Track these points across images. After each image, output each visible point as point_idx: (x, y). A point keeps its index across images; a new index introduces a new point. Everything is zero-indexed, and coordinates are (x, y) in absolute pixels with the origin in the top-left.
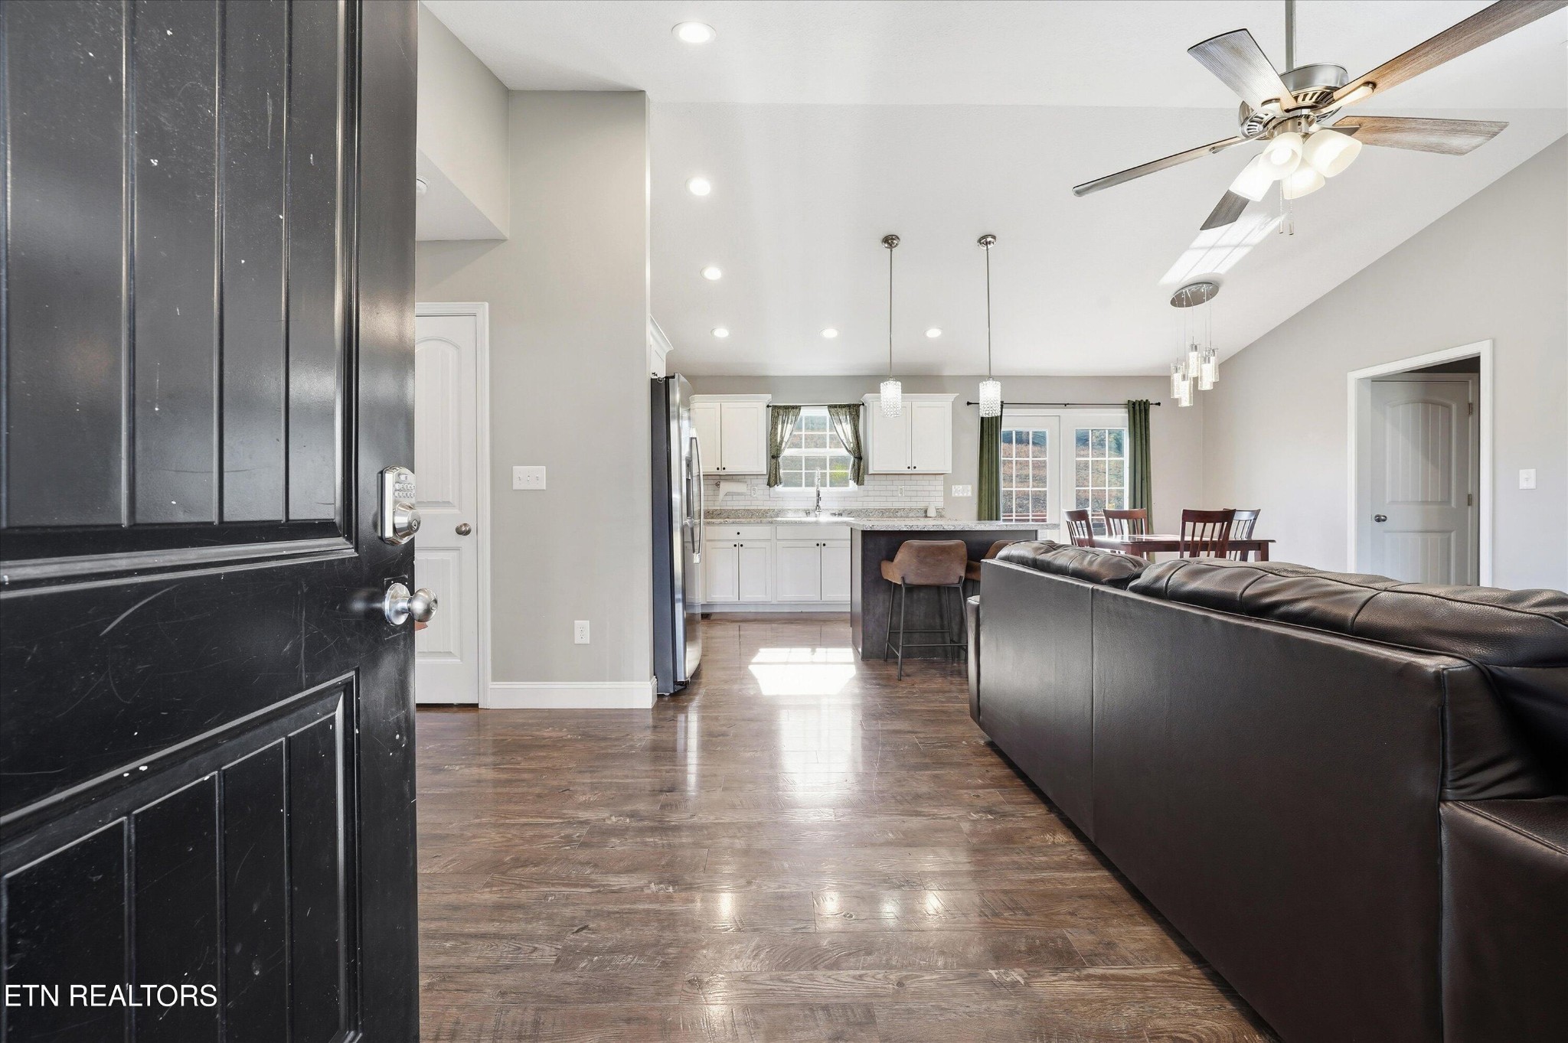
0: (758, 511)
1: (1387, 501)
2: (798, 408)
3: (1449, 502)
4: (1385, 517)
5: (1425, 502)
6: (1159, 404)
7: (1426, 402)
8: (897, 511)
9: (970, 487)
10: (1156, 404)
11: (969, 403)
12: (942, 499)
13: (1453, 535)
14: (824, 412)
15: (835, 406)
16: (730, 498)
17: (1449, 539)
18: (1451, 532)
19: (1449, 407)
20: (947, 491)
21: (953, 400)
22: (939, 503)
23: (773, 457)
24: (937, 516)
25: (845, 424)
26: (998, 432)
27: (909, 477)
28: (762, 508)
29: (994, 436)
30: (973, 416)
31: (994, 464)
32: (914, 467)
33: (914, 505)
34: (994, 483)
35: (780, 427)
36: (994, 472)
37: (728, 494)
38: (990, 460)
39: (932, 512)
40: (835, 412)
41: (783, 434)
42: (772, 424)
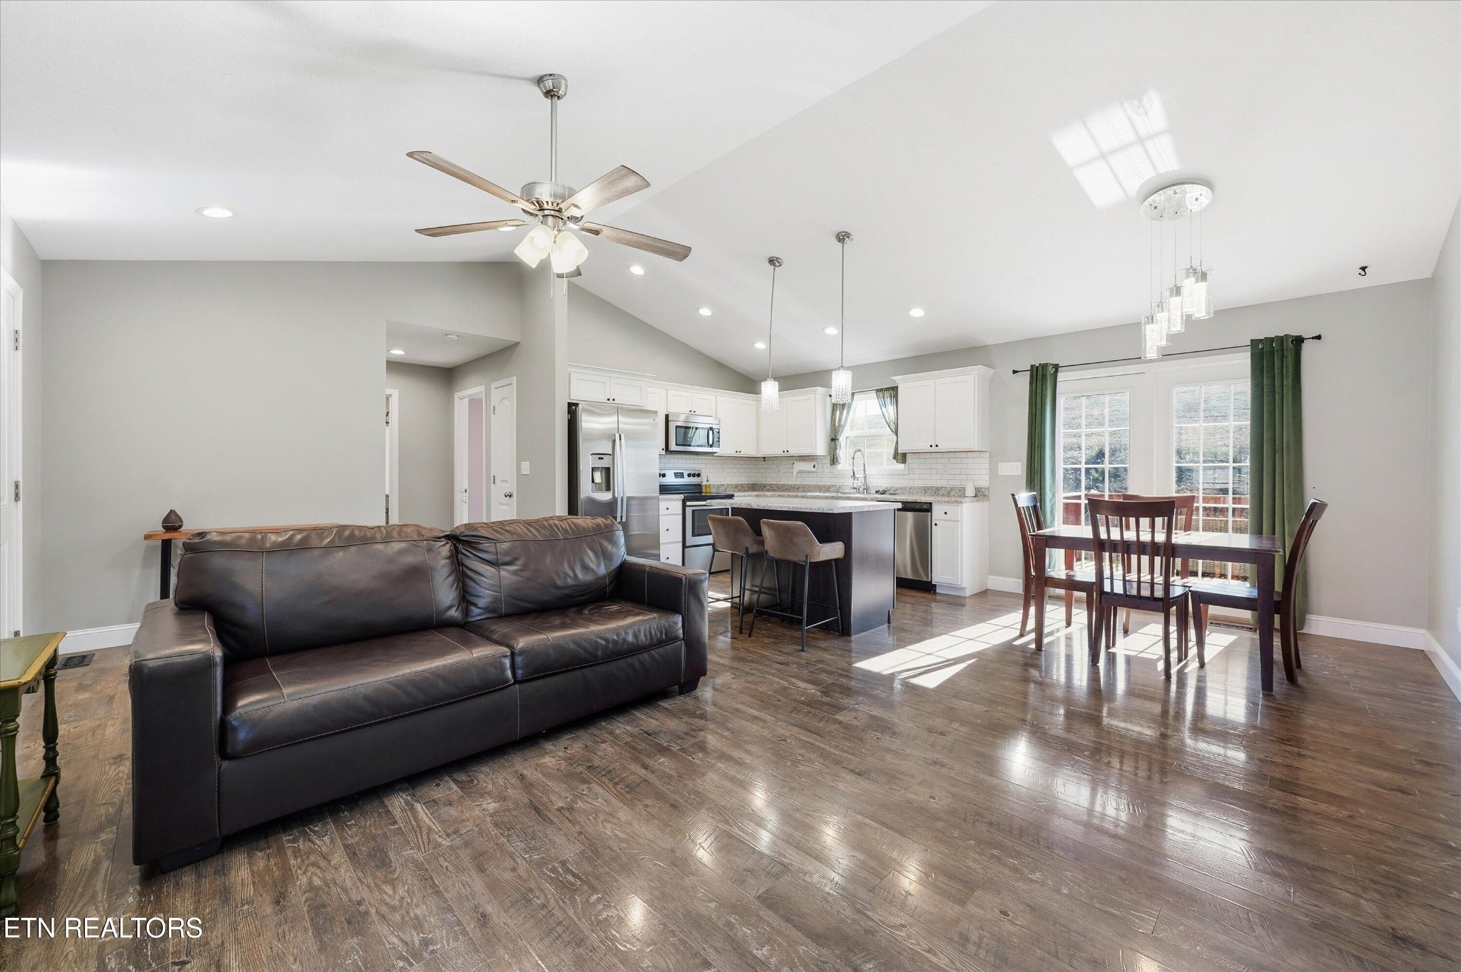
0: (825, 487)
6: (1317, 338)
8: (938, 489)
9: (1019, 464)
10: (1313, 339)
11: (1014, 372)
12: (987, 477)
14: (873, 396)
15: (883, 391)
16: (802, 475)
20: (993, 470)
21: (977, 372)
22: (984, 482)
23: (832, 440)
24: (976, 496)
25: (890, 406)
26: (1045, 401)
27: (953, 455)
28: (828, 484)
29: (1039, 406)
30: (1022, 386)
31: (1038, 438)
32: (937, 446)
33: (956, 483)
34: (1038, 460)
35: (838, 413)
36: (1038, 447)
37: (799, 472)
38: (1033, 433)
39: (970, 492)
40: (881, 396)
41: (840, 420)
42: (833, 411)
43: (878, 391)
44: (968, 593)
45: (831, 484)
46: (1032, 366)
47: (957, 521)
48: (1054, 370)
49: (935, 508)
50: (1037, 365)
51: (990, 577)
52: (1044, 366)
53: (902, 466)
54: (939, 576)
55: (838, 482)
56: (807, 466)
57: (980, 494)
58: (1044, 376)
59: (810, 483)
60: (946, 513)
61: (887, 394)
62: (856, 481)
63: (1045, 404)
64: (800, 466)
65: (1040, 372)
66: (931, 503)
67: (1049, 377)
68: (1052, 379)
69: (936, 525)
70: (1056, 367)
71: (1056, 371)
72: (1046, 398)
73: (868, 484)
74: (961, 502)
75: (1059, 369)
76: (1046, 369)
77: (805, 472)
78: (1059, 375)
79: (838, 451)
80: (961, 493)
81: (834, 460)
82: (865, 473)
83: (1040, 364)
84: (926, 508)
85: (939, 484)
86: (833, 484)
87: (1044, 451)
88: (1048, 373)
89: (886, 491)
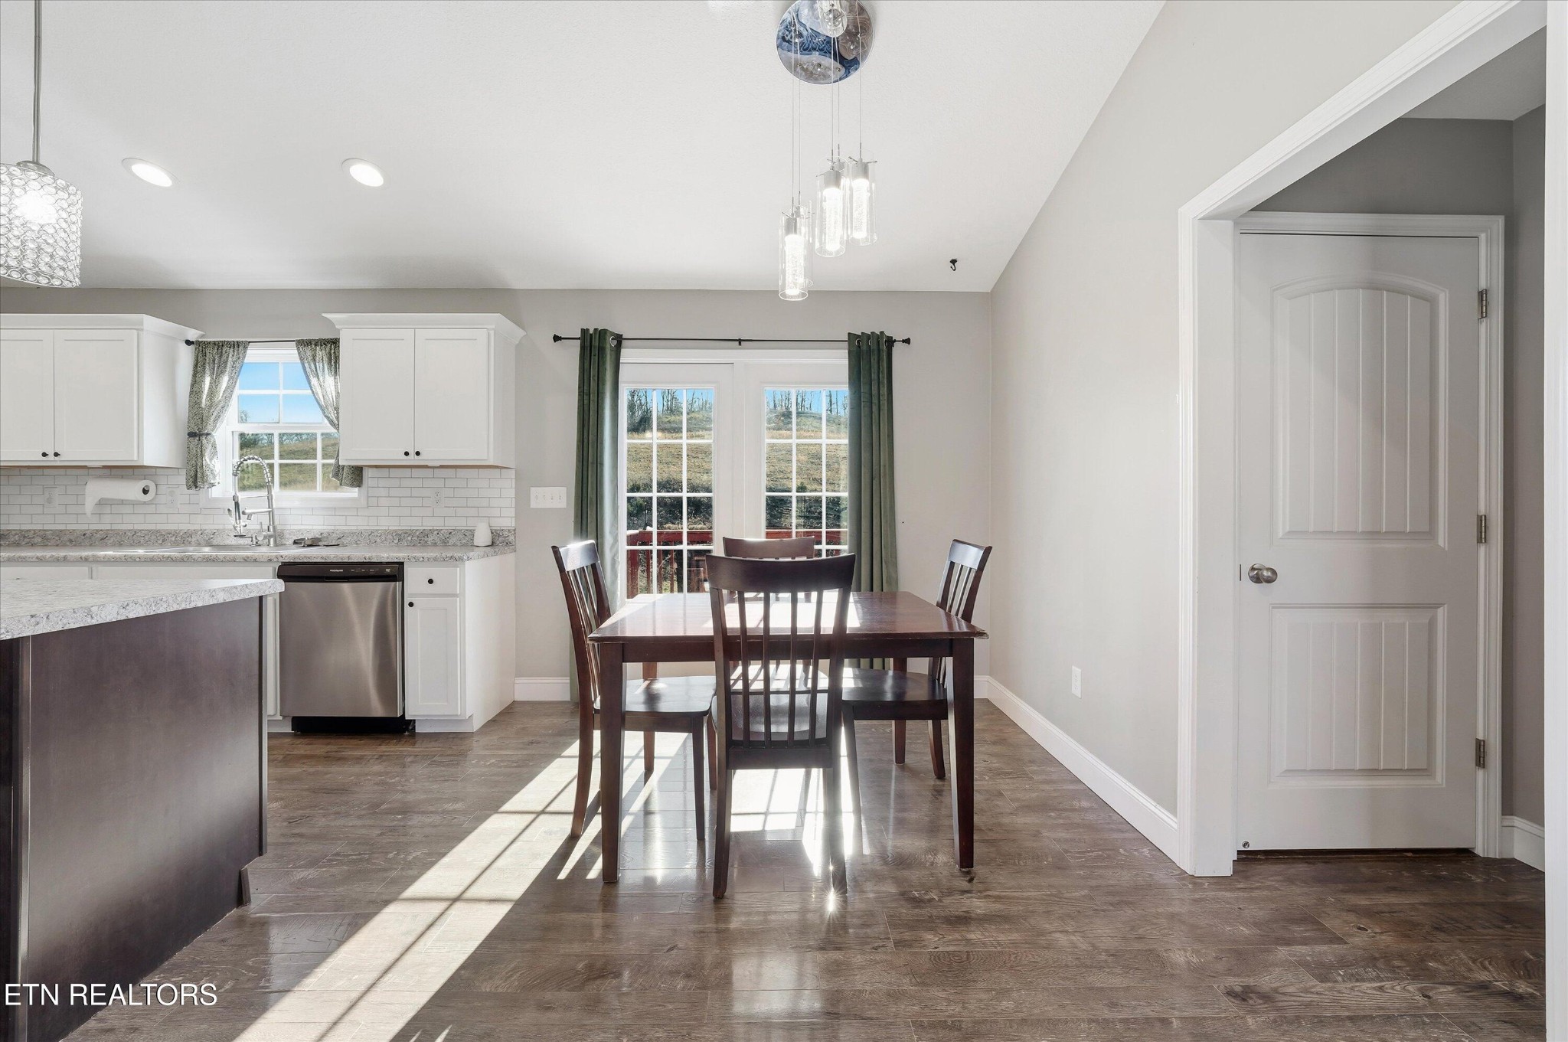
0: (175, 533)
1: (1280, 534)
2: (245, 345)
3: (1431, 533)
4: (1274, 572)
5: (1374, 535)
6: (907, 341)
7: (1373, 287)
8: (425, 534)
9: (564, 490)
10: (904, 341)
11: (556, 338)
12: (512, 512)
13: (1441, 613)
14: (291, 353)
15: (308, 343)
16: (107, 509)
17: (1432, 625)
18: (1437, 606)
19: (1431, 301)
20: (522, 498)
21: (494, 327)
22: (506, 521)
23: (192, 435)
24: (493, 544)
25: (327, 376)
26: (603, 389)
27: (451, 472)
28: (184, 527)
29: (594, 397)
30: (567, 362)
31: (593, 447)
32: (418, 453)
33: (460, 524)
34: (592, 483)
35: (208, 380)
36: (593, 463)
37: (102, 503)
38: (586, 441)
39: (482, 537)
40: (309, 353)
41: (212, 393)
42: (194, 375)
43: (302, 344)
44: (476, 725)
45: (192, 527)
46: (584, 331)
47: (455, 595)
48: (615, 342)
49: (409, 572)
50: (591, 332)
51: (518, 680)
52: (602, 334)
53: (353, 493)
54: (418, 705)
55: (209, 524)
56: (131, 490)
57: (499, 541)
58: (601, 350)
59: (137, 527)
60: (431, 581)
61: (321, 353)
62: (244, 520)
63: (604, 393)
64: (97, 490)
65: (596, 343)
66: (402, 563)
67: (608, 352)
68: (613, 357)
69: (411, 605)
70: (619, 339)
71: (619, 346)
72: (604, 384)
73: (279, 528)
74: (461, 559)
75: (624, 342)
76: (605, 339)
77: (122, 502)
78: (623, 351)
79: (207, 458)
80: (467, 540)
81: (196, 478)
82: (270, 505)
83: (596, 330)
84: (392, 573)
85: (429, 524)
86: (197, 527)
87: (602, 470)
88: (608, 346)
89: (319, 540)
